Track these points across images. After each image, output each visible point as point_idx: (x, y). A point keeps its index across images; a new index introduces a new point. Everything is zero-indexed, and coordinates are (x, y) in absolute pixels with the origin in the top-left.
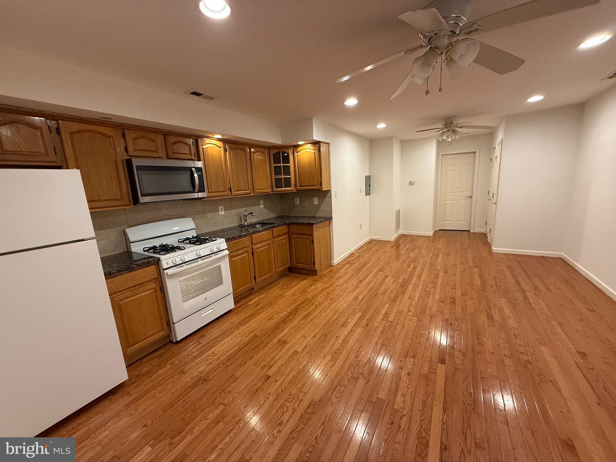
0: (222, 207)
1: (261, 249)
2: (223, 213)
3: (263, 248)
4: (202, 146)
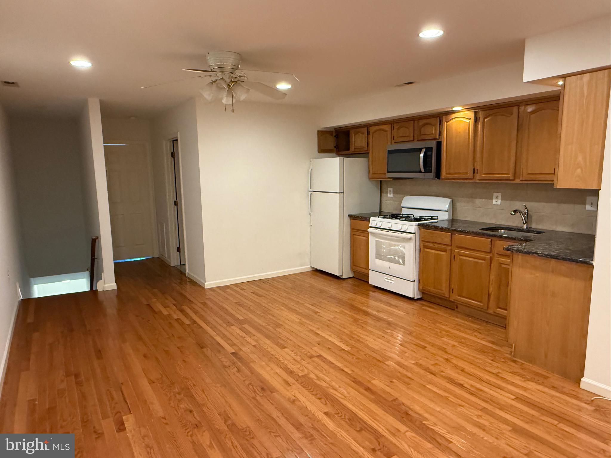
2: (499, 202)
4: (447, 122)
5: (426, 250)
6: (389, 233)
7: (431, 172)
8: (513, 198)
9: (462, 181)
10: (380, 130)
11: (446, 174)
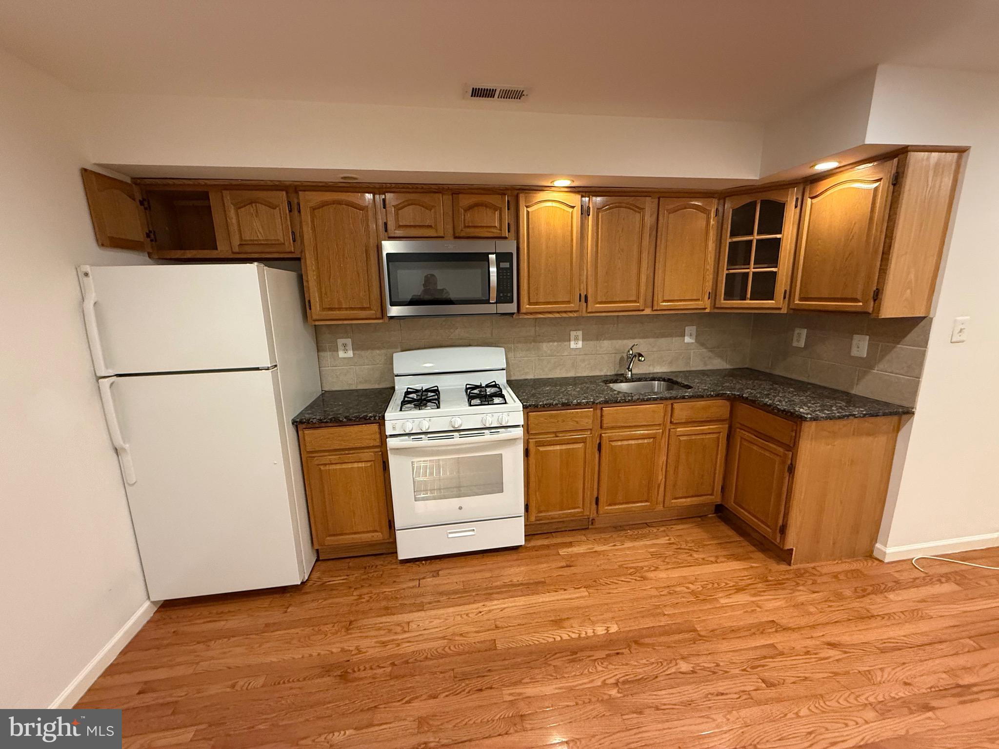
0: (580, 333)
1: (625, 443)
2: (580, 344)
3: (633, 442)
4: (527, 207)
6: (457, 439)
7: (511, 301)
10: (339, 203)
11: (530, 304)
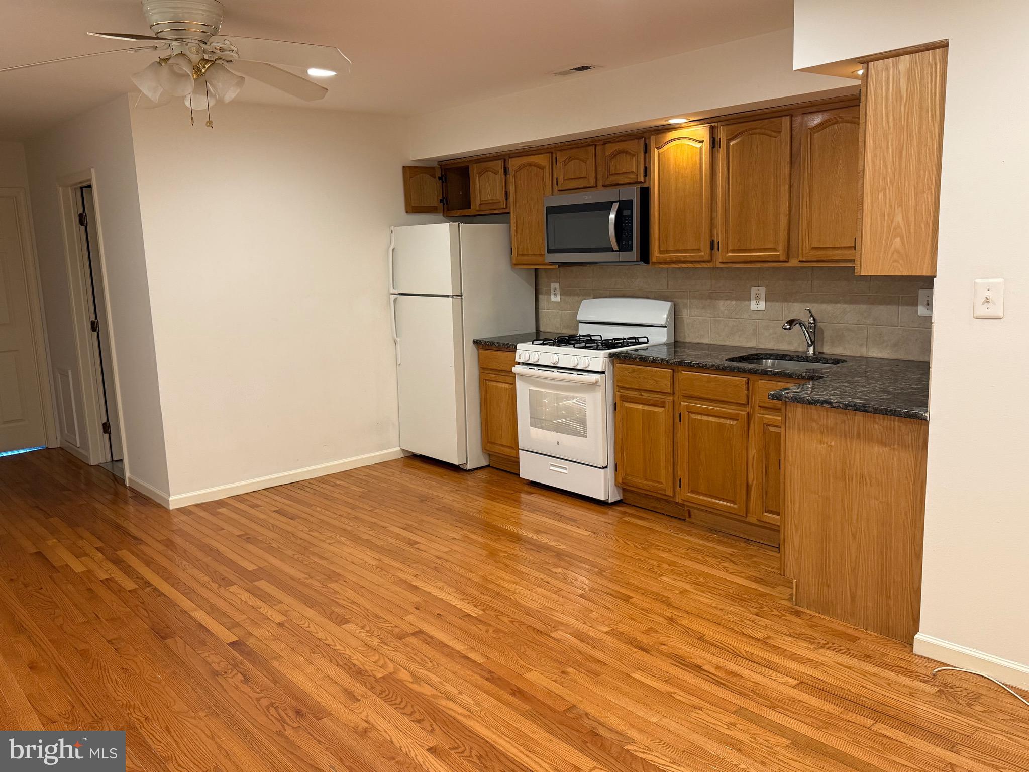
0: (763, 291)
1: (705, 418)
2: (762, 305)
4: (658, 148)
5: (627, 404)
6: (555, 374)
7: (631, 250)
8: (787, 297)
9: (691, 266)
10: (530, 165)
11: (661, 252)
